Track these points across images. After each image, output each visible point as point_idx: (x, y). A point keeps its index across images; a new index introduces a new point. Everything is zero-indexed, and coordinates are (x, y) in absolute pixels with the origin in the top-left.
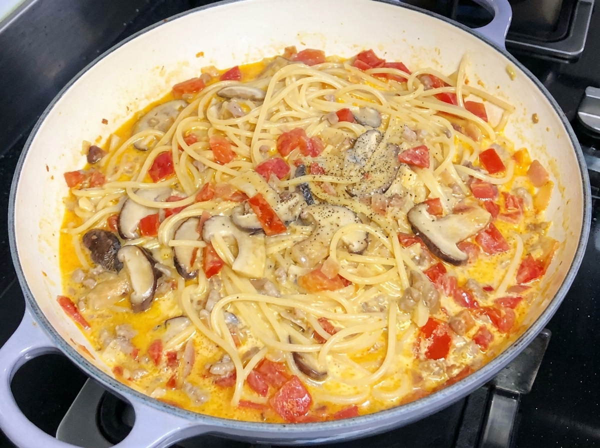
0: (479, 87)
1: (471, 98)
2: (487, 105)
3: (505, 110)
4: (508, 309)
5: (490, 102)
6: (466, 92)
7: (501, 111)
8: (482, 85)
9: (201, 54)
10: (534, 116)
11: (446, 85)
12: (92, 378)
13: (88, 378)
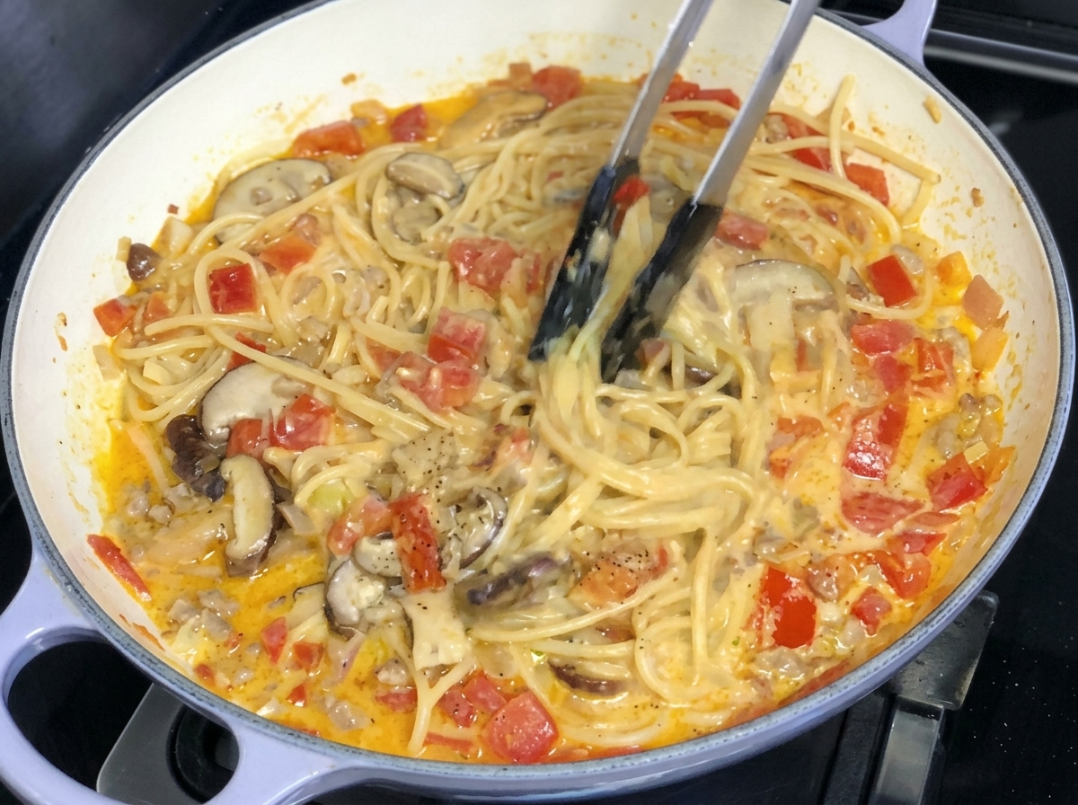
0: (875, 137)
1: (857, 158)
2: (889, 171)
3: (922, 179)
4: (919, 556)
5: (896, 165)
6: (849, 145)
7: (915, 182)
8: (882, 134)
9: (350, 79)
10: (975, 191)
11: (812, 132)
12: (159, 684)
13: (150, 684)
